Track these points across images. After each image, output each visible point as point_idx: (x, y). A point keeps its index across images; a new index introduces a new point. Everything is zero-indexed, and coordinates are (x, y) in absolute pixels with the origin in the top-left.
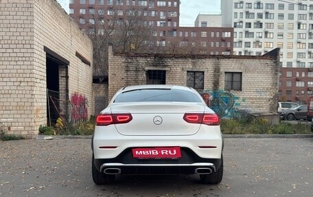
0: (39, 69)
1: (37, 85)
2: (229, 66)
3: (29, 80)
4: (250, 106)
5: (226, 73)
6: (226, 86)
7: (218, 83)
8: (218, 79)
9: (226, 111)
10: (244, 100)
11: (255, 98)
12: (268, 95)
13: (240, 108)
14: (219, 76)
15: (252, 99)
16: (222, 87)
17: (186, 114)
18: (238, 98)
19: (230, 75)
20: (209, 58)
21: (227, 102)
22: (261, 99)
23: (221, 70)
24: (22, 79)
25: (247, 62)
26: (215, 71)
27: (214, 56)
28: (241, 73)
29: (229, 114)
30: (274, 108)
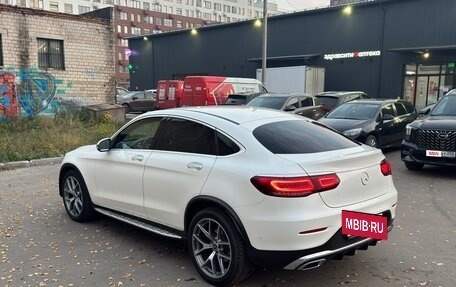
2: (42, 28)
4: (80, 95)
5: (38, 39)
6: (40, 60)
7: (28, 56)
8: (27, 49)
9: (45, 103)
10: (69, 85)
11: (86, 83)
12: (103, 78)
13: (66, 98)
14: (27, 44)
15: (81, 83)
16: (34, 62)
18: (60, 82)
19: (45, 44)
20: (8, 11)
21: (44, 88)
22: (94, 83)
23: (31, 34)
25: (69, 24)
26: (20, 35)
27: (15, 9)
28: (61, 42)
29: (50, 107)
30: (112, 97)
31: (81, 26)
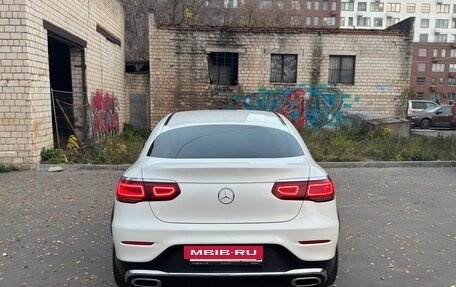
0: (36, 58)
1: (34, 84)
2: (335, 45)
3: (21, 76)
4: (367, 109)
5: (331, 56)
6: (331, 77)
7: (318, 73)
8: (319, 67)
9: (330, 117)
10: (357, 99)
11: (374, 97)
12: (394, 92)
13: (351, 112)
14: (320, 62)
15: (368, 97)
16: (324, 78)
17: (277, 184)
18: (348, 96)
19: (337, 60)
20: (306, 32)
21: (331, 103)
22: (384, 97)
23: (324, 52)
24: (10, 76)
25: (363, 39)
26: (314, 54)
27: (312, 30)
28: (354, 57)
29: (334, 121)
30: (401, 110)
31: (376, 40)
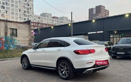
4: (21, 44)
5: (10, 28)
6: (10, 34)
7: (7, 33)
9: (11, 46)
10: (18, 41)
11: (23, 40)
12: (28, 39)
13: (17, 44)
14: (7, 30)
15: (21, 40)
18: (16, 40)
19: (12, 30)
20: (2, 21)
21: (11, 42)
22: (25, 40)
23: (8, 27)
25: (18, 24)
26: (5, 28)
27: (4, 21)
28: (16, 29)
29: (13, 47)
30: (30, 44)
31: (22, 25)
